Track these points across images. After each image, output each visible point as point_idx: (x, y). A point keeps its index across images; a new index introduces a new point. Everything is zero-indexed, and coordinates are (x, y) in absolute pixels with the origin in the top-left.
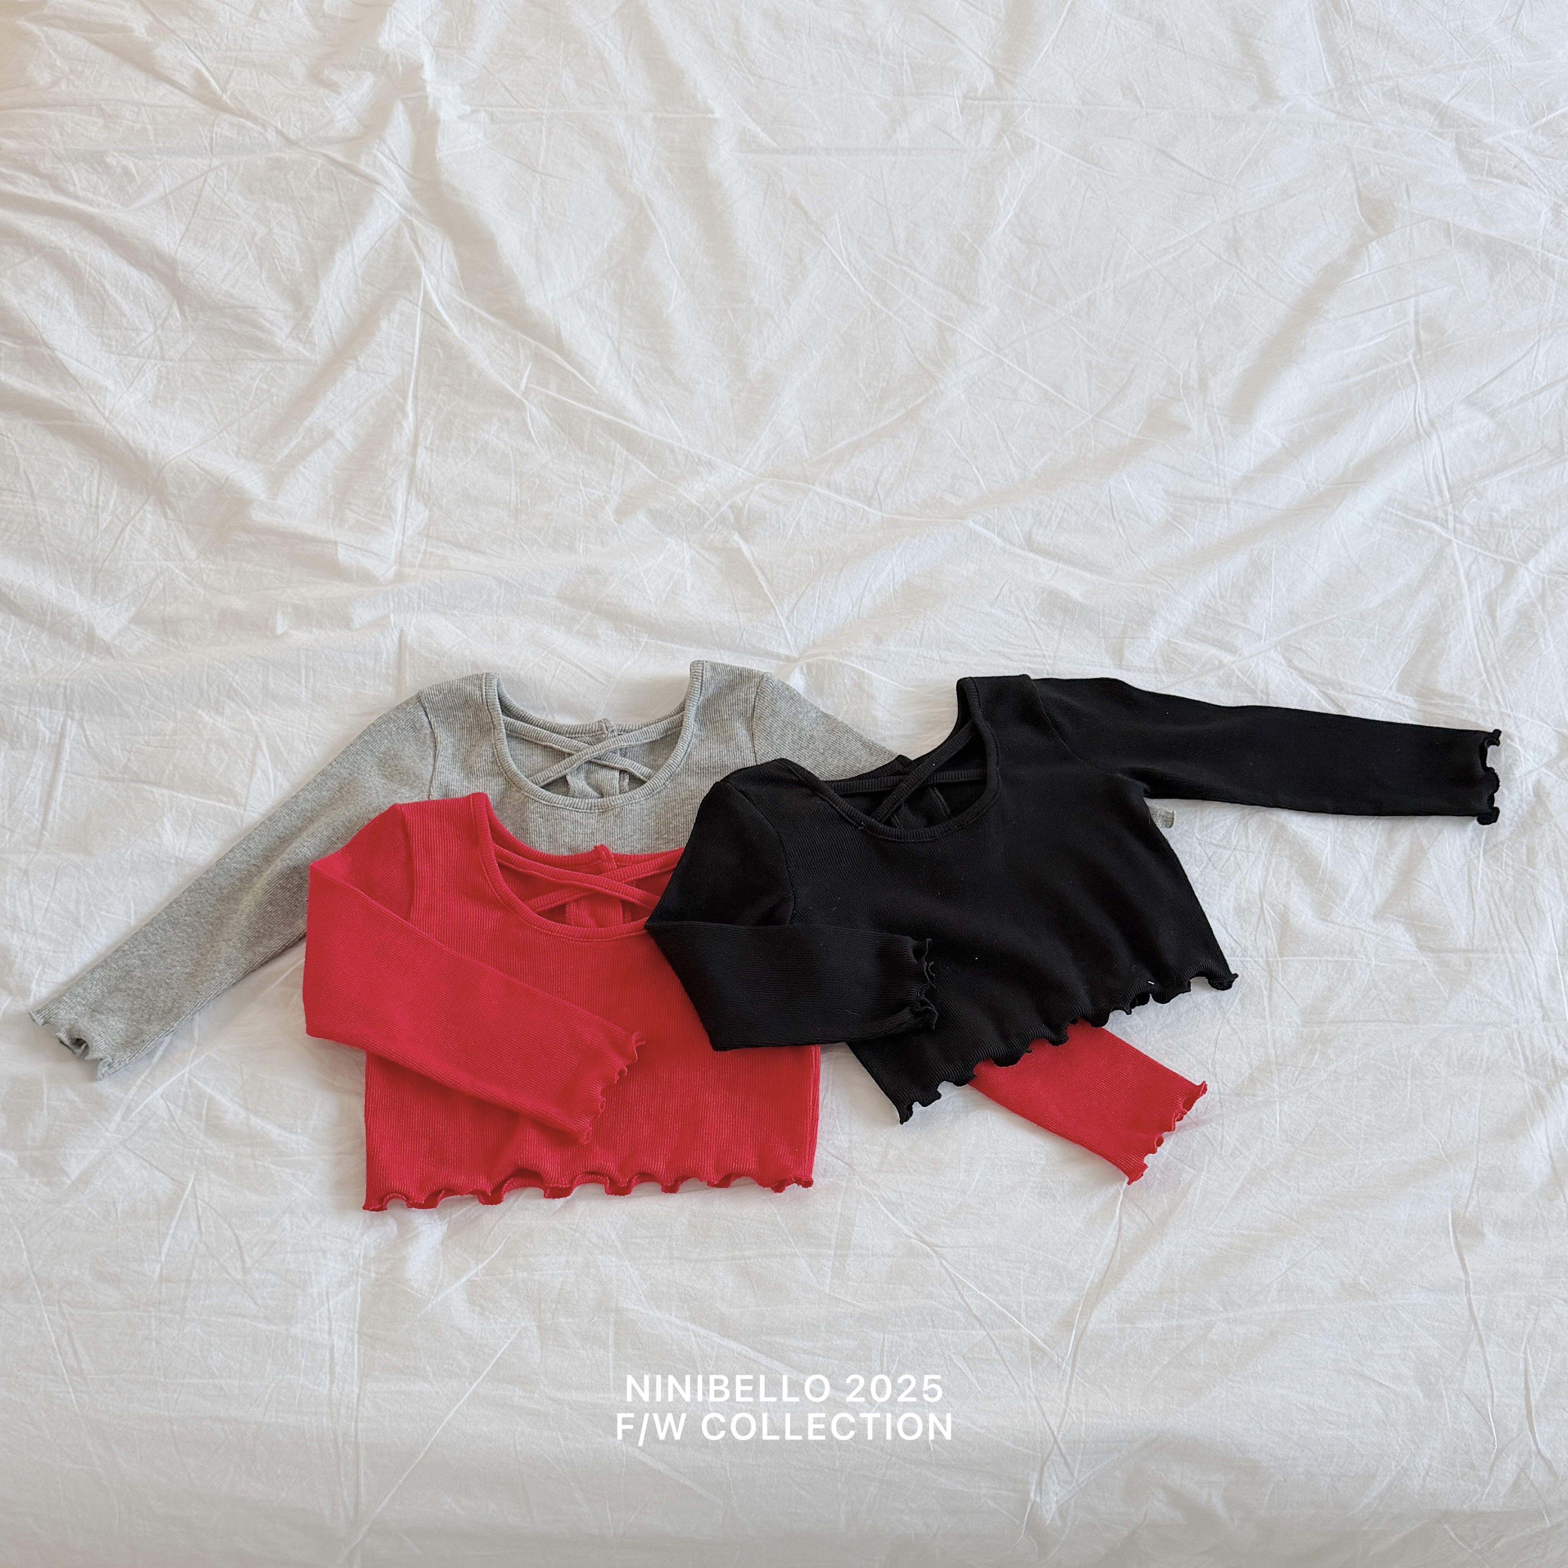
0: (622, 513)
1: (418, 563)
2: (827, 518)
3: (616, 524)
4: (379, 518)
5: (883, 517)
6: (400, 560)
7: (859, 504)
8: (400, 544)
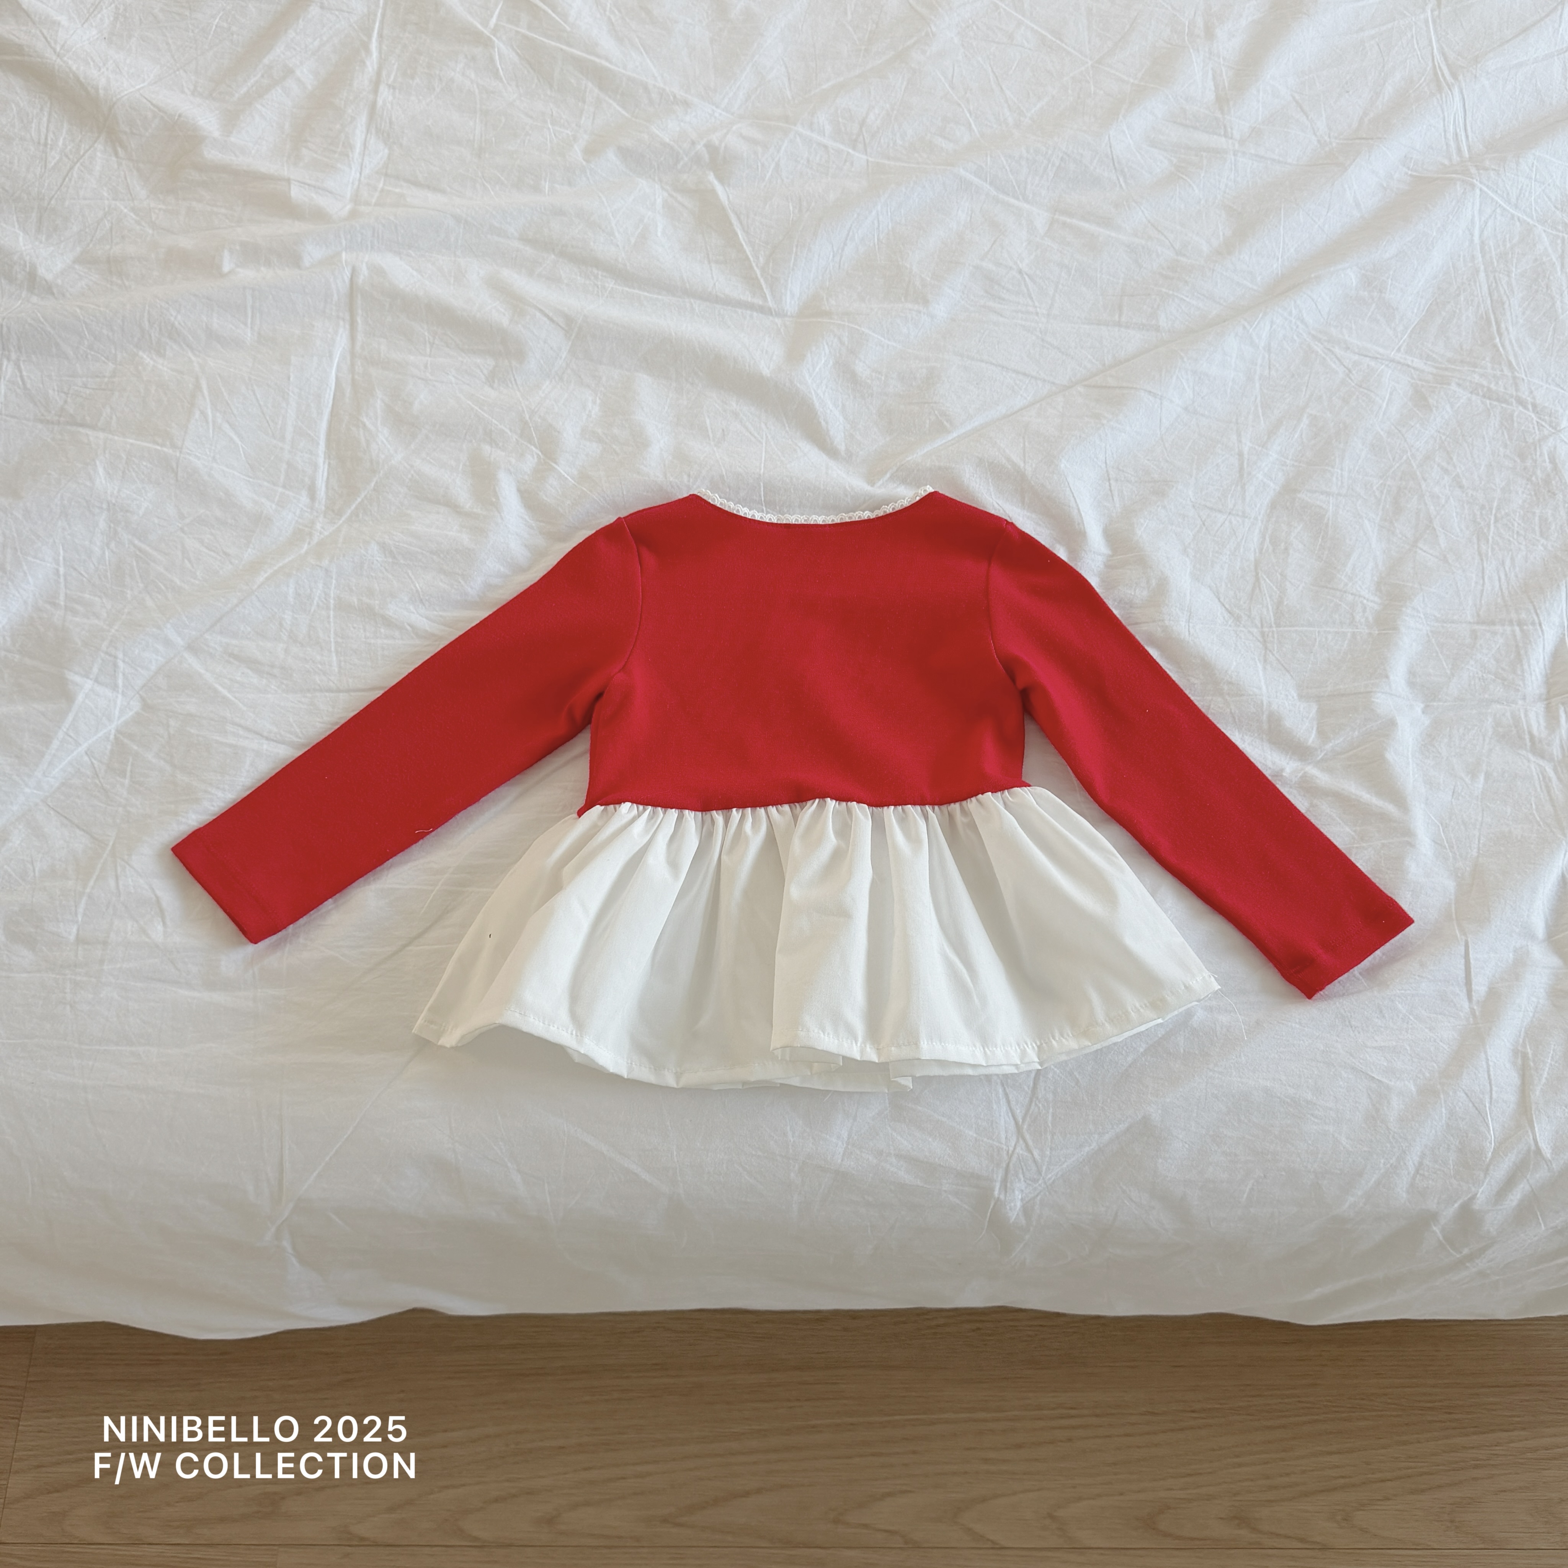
0: (591, 152)
1: (374, 201)
2: (808, 161)
3: (584, 163)
4: (336, 156)
5: (868, 161)
6: (356, 199)
7: (842, 147)
8: (357, 183)
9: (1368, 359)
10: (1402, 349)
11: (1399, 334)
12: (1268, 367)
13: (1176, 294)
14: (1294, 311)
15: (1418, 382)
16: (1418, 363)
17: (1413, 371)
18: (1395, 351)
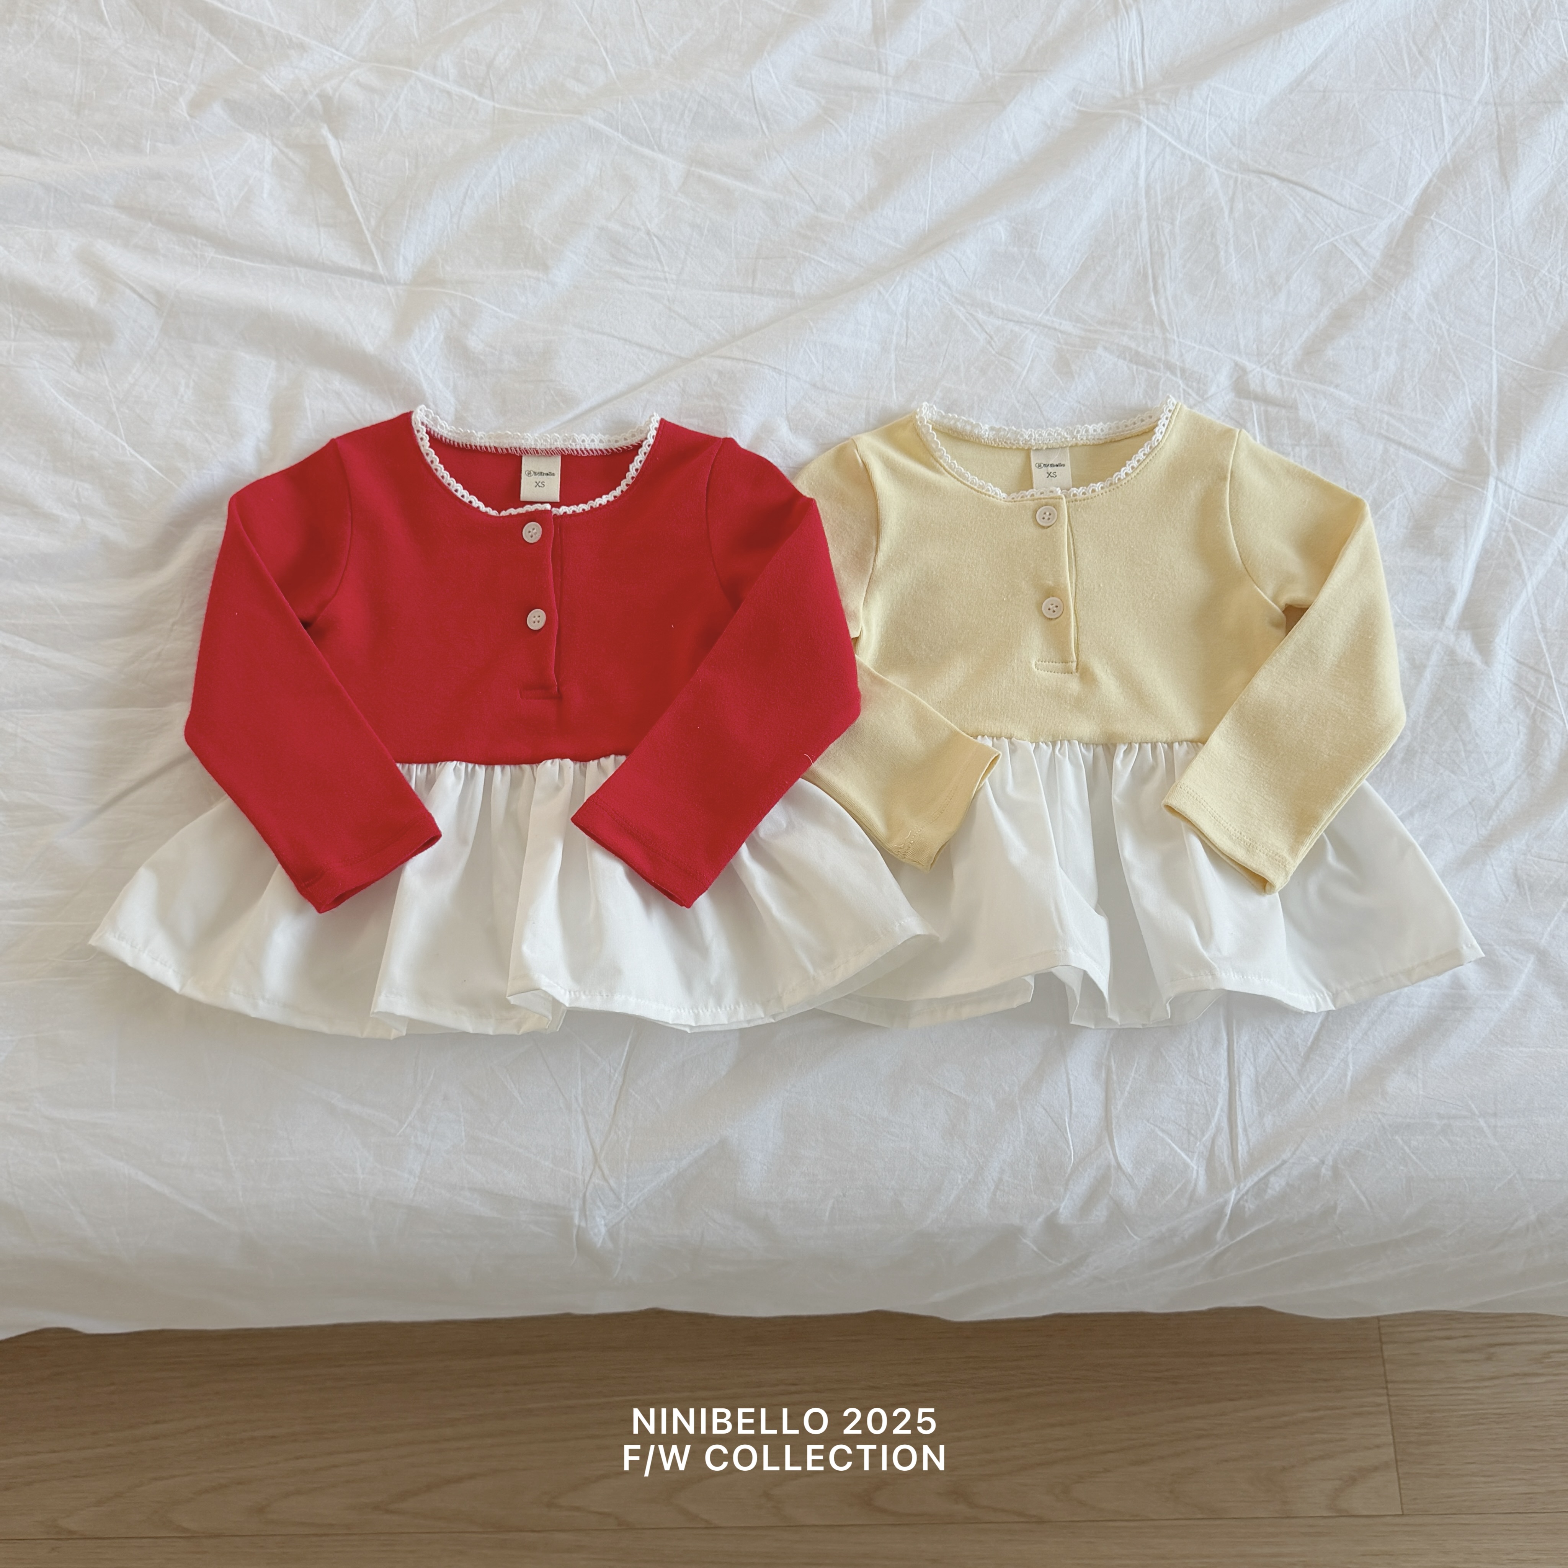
0: (197, 106)
2: (430, 109)
3: (189, 119)
5: (494, 109)
7: (467, 92)
9: (1011, 324)
10: (1051, 311)
11: (1049, 295)
12: (905, 335)
13: (812, 256)
14: (934, 273)
15: (1064, 347)
16: (1067, 326)
17: (1060, 335)
18: (1042, 314)
